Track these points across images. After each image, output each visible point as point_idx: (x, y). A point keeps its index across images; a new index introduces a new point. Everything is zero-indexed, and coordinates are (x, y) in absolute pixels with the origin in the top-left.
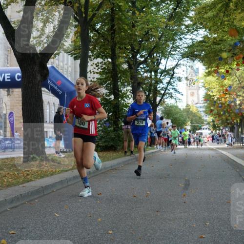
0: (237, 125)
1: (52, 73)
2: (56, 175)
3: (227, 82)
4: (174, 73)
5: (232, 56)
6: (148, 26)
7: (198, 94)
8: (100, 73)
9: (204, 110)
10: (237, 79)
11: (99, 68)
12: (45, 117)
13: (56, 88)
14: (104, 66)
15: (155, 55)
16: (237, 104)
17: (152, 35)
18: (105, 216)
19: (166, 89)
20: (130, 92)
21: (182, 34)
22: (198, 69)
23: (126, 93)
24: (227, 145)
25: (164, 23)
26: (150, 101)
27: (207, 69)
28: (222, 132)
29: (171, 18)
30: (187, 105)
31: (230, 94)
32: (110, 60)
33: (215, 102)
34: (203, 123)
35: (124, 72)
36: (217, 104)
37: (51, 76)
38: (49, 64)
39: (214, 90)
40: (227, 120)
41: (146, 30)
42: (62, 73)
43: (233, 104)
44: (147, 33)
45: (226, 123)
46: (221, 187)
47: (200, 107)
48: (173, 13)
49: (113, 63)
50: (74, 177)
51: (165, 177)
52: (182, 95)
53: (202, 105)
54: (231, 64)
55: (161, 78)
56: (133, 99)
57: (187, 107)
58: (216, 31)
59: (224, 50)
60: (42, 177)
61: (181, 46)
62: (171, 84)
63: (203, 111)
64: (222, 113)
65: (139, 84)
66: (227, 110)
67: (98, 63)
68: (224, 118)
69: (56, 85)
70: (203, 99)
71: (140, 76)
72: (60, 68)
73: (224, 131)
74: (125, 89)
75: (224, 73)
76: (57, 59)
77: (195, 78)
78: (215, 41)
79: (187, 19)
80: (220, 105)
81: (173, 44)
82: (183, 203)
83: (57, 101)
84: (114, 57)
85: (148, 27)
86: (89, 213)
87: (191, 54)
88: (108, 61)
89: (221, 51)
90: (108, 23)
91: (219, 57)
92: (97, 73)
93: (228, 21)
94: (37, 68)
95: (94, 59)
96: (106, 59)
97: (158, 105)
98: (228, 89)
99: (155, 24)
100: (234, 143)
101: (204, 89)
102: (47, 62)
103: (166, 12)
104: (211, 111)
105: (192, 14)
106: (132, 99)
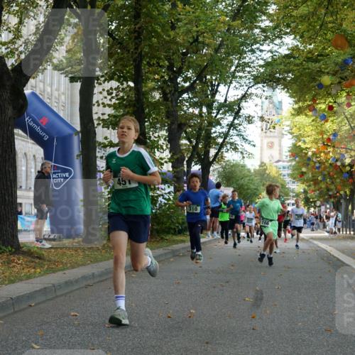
0: (345, 199)
1: (33, 105)
2: (35, 279)
3: (329, 126)
4: (240, 109)
5: (340, 83)
6: (197, 27)
7: (280, 146)
8: (115, 107)
9: (290, 172)
10: (346, 121)
11: (112, 98)
12: (19, 179)
13: (38, 129)
14: (121, 94)
15: (208, 77)
16: (346, 164)
17: (203, 43)
18: (118, 349)
19: (226, 135)
20: (165, 140)
21: (256, 42)
22: (280, 102)
23: (158, 141)
24: (328, 232)
25: (224, 22)
26: (199, 156)
27: (296, 102)
28: (320, 211)
29: (236, 15)
30: (262, 163)
31: (334, 147)
32: (131, 84)
33: (309, 159)
34: (287, 195)
35: (155, 105)
36: (312, 163)
37: (30, 109)
38: (27, 89)
39: (307, 140)
40: (328, 190)
41: (195, 34)
42: (50, 105)
43: (339, 164)
44: (196, 40)
45: (326, 196)
46: (316, 303)
47: (284, 168)
48: (240, 6)
49: (137, 89)
50: (66, 283)
51: (223, 286)
52: (254, 146)
53: (286, 164)
54: (336, 96)
55: (219, 116)
56: (170, 152)
57: (260, 166)
58: (311, 40)
59: (326, 71)
60: (12, 282)
61: (253, 62)
62: (235, 128)
63: (288, 175)
64: (319, 178)
65: (181, 127)
66: (329, 174)
67: (111, 88)
68: (323, 186)
69: (38, 125)
70: (288, 154)
71: (183, 113)
72: (46, 96)
73: (323, 208)
74: (156, 135)
75: (324, 110)
76: (41, 81)
77: (275, 119)
78: (310, 55)
79: (264, 18)
80: (317, 165)
81: (239, 59)
82: (252, 331)
83: (39, 151)
84: (138, 79)
85: (198, 29)
86: (90, 344)
87: (270, 77)
88: (128, 86)
89: (321, 72)
90: (130, 20)
91: (318, 82)
92: (109, 106)
93: (333, 23)
94: (6, 95)
95: (104, 81)
96: (125, 83)
97: (212, 162)
98: (331, 137)
99: (209, 24)
100: (339, 230)
101: (290, 136)
102: (25, 86)
103: (229, 5)
104: (302, 174)
105: (272, 9)
106: (168, 151)
